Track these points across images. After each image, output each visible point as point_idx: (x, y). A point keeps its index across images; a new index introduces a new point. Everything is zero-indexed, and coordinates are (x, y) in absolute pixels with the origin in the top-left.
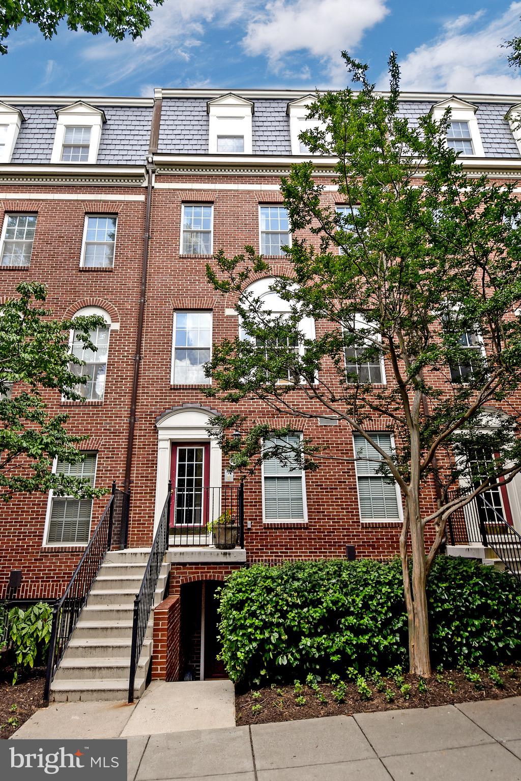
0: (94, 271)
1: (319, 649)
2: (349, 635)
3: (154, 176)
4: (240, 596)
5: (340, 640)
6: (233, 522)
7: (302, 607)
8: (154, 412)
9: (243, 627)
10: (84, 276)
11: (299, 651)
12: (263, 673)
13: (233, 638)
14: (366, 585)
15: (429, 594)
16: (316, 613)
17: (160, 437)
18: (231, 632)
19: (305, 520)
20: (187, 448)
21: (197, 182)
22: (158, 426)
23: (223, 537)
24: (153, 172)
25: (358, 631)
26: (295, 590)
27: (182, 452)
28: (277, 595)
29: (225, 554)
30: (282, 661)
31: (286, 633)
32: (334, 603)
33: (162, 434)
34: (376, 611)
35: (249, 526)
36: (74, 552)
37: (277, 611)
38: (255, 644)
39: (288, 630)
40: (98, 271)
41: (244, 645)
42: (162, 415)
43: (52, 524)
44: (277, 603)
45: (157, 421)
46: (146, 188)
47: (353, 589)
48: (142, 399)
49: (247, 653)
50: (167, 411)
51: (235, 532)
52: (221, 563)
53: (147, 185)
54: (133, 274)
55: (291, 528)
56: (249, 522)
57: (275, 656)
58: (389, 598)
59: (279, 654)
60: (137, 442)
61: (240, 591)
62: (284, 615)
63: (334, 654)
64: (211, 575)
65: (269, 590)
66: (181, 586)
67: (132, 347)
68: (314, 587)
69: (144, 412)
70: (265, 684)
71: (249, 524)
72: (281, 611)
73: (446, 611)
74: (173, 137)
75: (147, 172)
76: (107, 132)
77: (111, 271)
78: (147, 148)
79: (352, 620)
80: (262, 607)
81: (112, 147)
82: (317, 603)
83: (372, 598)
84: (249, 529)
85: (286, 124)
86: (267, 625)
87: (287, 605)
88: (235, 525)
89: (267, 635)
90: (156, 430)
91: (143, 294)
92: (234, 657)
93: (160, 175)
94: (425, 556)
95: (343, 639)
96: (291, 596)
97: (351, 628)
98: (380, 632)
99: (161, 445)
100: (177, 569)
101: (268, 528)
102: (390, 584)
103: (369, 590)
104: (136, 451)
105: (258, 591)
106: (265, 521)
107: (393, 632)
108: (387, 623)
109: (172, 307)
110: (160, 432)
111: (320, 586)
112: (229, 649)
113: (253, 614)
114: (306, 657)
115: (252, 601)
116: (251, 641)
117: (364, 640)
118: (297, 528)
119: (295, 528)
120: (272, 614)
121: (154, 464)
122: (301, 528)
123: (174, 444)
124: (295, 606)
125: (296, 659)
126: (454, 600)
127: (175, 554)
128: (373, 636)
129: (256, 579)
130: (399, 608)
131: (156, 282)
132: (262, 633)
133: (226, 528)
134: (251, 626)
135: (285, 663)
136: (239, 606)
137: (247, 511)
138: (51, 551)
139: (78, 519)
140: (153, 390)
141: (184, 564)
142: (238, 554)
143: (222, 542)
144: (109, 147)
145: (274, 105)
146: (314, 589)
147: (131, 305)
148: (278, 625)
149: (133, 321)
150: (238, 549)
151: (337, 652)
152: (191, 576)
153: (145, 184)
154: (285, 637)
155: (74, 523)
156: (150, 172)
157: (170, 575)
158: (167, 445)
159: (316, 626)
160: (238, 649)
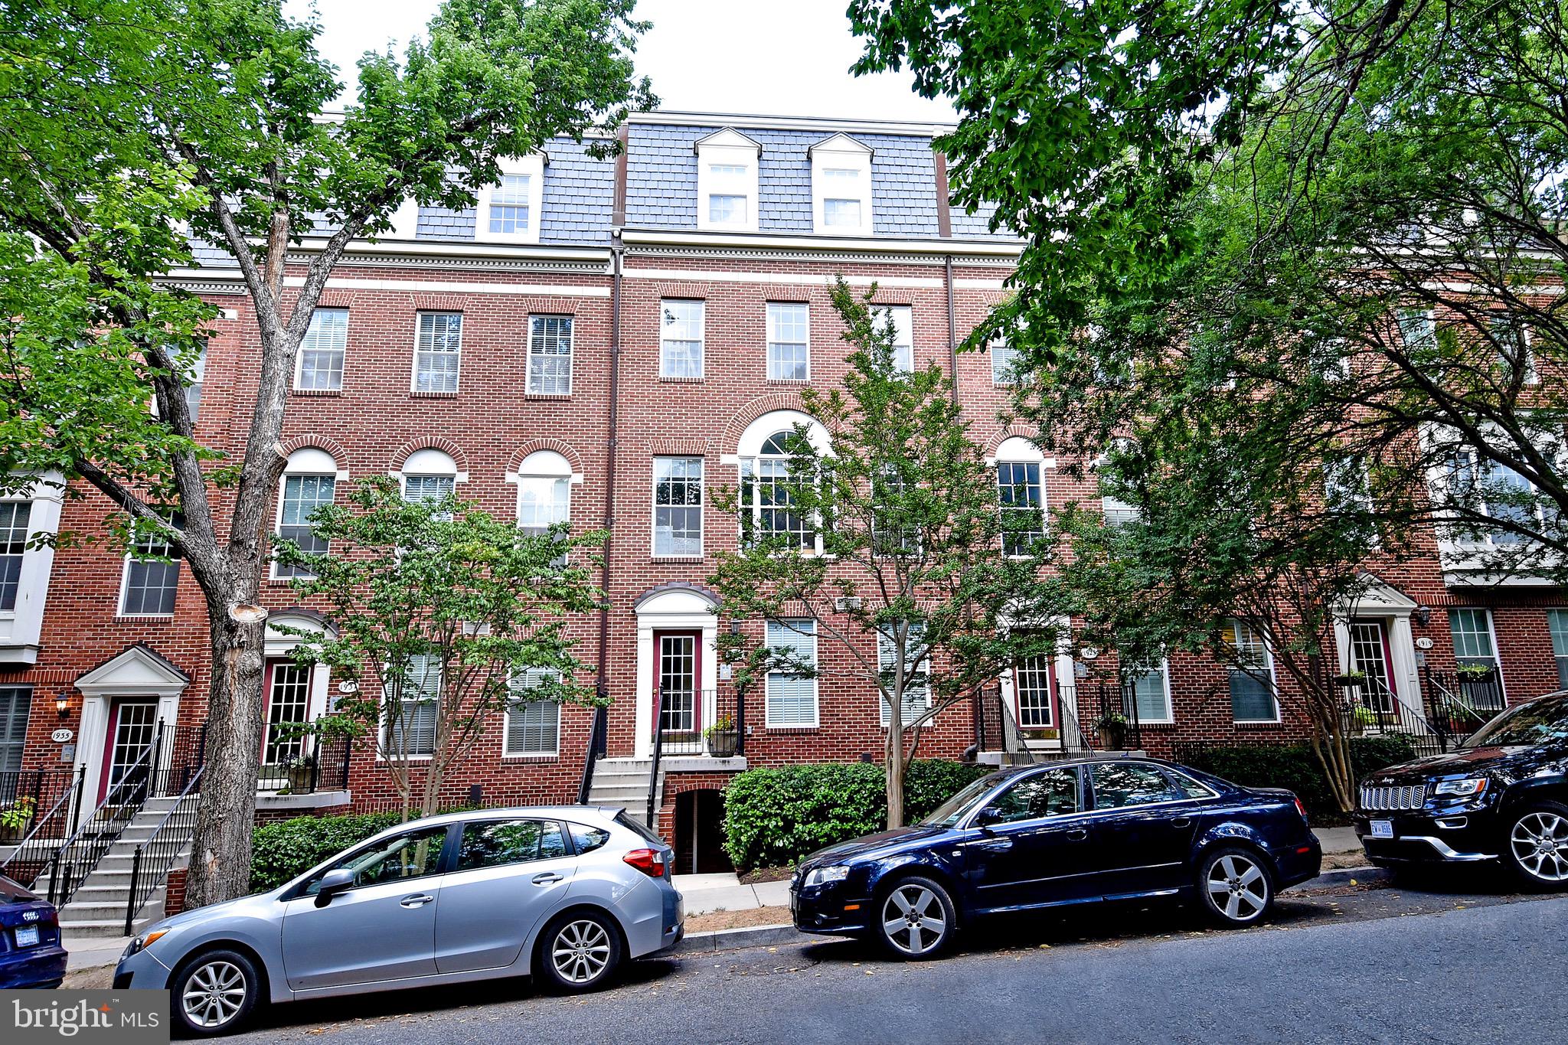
0: (546, 400)
1: (809, 834)
2: (835, 822)
3: (622, 257)
4: (743, 792)
5: (827, 827)
6: (732, 728)
7: (796, 800)
8: (632, 593)
9: (746, 817)
10: (532, 407)
11: (794, 837)
12: (762, 855)
13: (737, 826)
14: (854, 782)
15: (906, 790)
16: (808, 805)
17: (639, 625)
18: (736, 821)
19: (816, 724)
20: (673, 637)
21: (682, 268)
22: (637, 610)
23: (721, 743)
24: (621, 253)
25: (843, 819)
26: (791, 786)
27: (667, 643)
28: (775, 791)
29: (724, 762)
30: (779, 843)
31: (782, 820)
32: (825, 797)
33: (642, 621)
34: (860, 803)
35: (749, 733)
36: (541, 763)
37: (775, 804)
38: (755, 830)
39: (784, 818)
40: (550, 400)
41: (746, 832)
42: (643, 597)
43: (511, 731)
44: (775, 797)
45: (636, 605)
46: (613, 276)
47: (841, 786)
48: (617, 576)
49: (749, 837)
50: (649, 592)
51: (734, 739)
52: (720, 772)
53: (613, 273)
54: (597, 404)
55: (799, 734)
56: (749, 727)
57: (773, 841)
58: (871, 794)
59: (776, 839)
60: (611, 631)
61: (743, 788)
62: (781, 808)
63: (822, 837)
64: (709, 784)
65: (769, 787)
66: (676, 796)
67: (601, 507)
68: (808, 784)
69: (619, 593)
70: (764, 865)
71: (749, 730)
72: (778, 804)
73: (920, 803)
74: (646, 193)
75: (613, 253)
76: (553, 182)
77: (569, 401)
78: (610, 211)
79: (838, 810)
80: (762, 801)
81: (560, 208)
82: (808, 797)
83: (858, 792)
84: (750, 736)
85: (805, 174)
86: (766, 816)
87: (784, 799)
88: (735, 731)
89: (766, 823)
90: (634, 616)
91: (612, 433)
92: (738, 842)
93: (630, 257)
94: (902, 760)
95: (830, 826)
96: (787, 792)
97: (837, 817)
98: (863, 820)
99: (641, 634)
100: (672, 778)
101: (772, 734)
102: (875, 782)
103: (854, 786)
104: (611, 642)
105: (760, 788)
106: (768, 725)
107: (874, 821)
108: (869, 814)
109: (651, 452)
110: (640, 619)
111: (813, 783)
112: (734, 836)
113: (754, 807)
114: (799, 842)
115: (754, 796)
116: (752, 828)
117: (847, 826)
118: (806, 734)
119: (803, 734)
120: (770, 807)
121: (633, 658)
122: (810, 734)
123: (657, 633)
124: (791, 800)
125: (790, 843)
126: (927, 794)
127: (670, 762)
128: (856, 823)
129: (757, 780)
130: (881, 799)
131: (628, 417)
132: (762, 821)
133: (725, 735)
134: (752, 816)
135: (781, 845)
136: (743, 800)
137: (748, 714)
138: (514, 761)
139: (542, 725)
140: (628, 565)
141: (679, 773)
142: (738, 762)
143: (721, 749)
144: (556, 208)
145: (790, 140)
146: (807, 786)
147: (597, 446)
148: (776, 815)
149: (600, 470)
150: (737, 758)
151: (826, 835)
152: (688, 785)
153: (610, 270)
154: (781, 824)
155: (538, 730)
156: (617, 252)
157: (665, 784)
158: (650, 634)
159: (808, 816)
160: (741, 834)
